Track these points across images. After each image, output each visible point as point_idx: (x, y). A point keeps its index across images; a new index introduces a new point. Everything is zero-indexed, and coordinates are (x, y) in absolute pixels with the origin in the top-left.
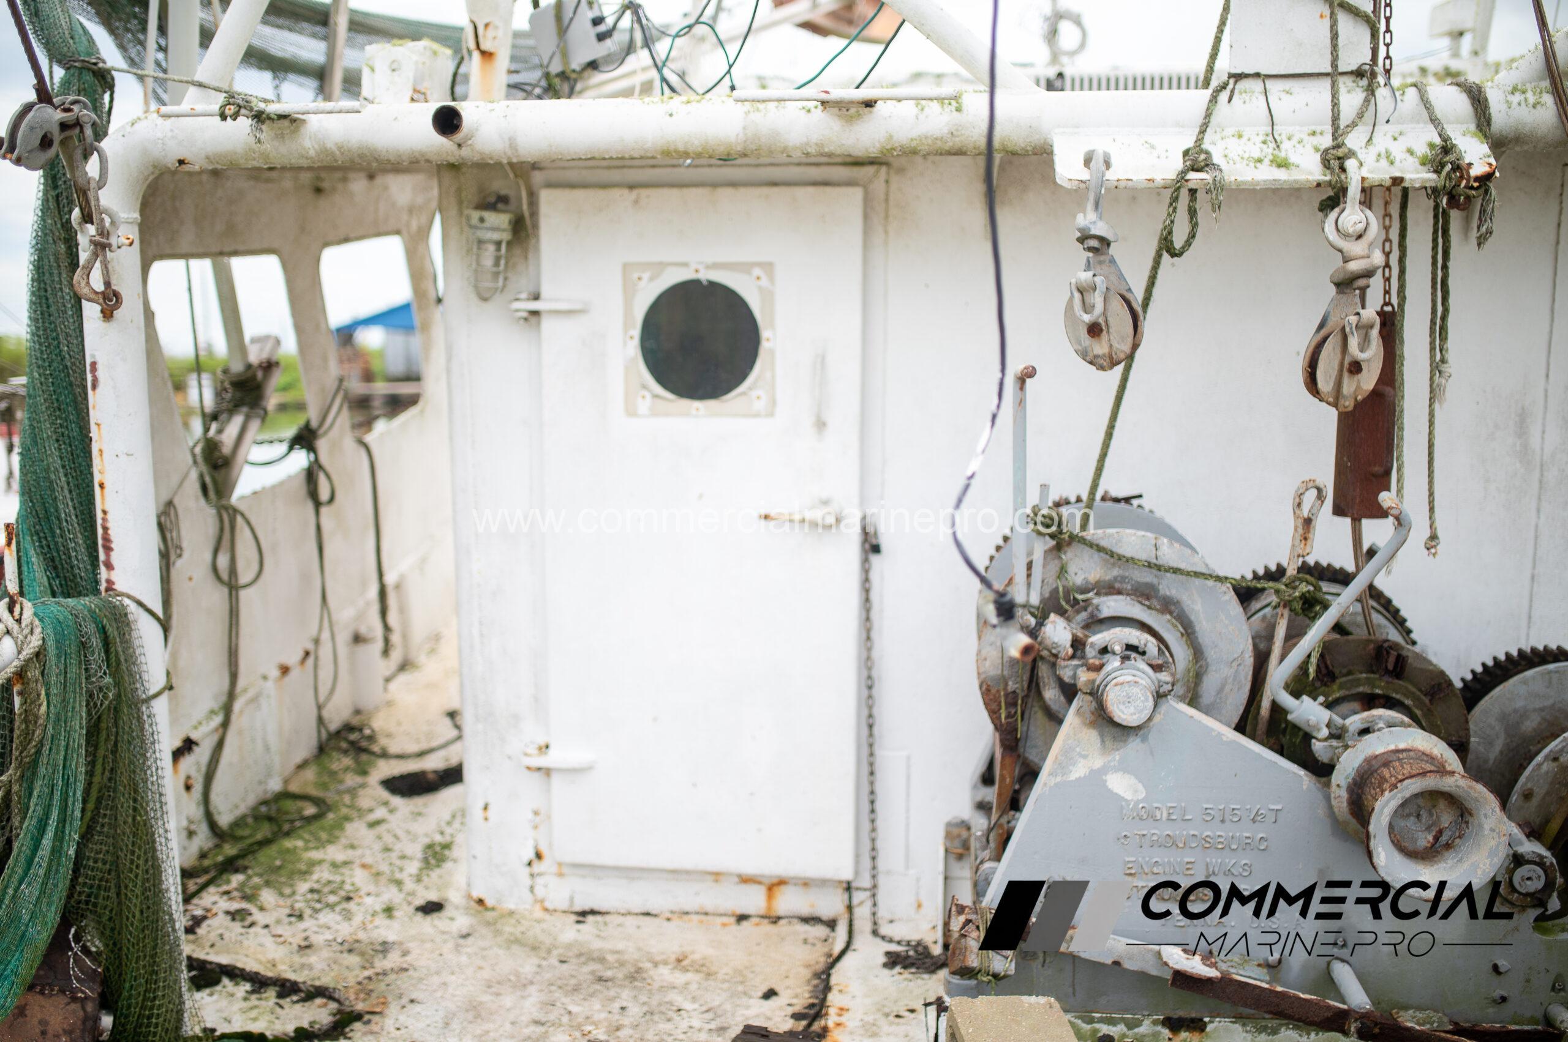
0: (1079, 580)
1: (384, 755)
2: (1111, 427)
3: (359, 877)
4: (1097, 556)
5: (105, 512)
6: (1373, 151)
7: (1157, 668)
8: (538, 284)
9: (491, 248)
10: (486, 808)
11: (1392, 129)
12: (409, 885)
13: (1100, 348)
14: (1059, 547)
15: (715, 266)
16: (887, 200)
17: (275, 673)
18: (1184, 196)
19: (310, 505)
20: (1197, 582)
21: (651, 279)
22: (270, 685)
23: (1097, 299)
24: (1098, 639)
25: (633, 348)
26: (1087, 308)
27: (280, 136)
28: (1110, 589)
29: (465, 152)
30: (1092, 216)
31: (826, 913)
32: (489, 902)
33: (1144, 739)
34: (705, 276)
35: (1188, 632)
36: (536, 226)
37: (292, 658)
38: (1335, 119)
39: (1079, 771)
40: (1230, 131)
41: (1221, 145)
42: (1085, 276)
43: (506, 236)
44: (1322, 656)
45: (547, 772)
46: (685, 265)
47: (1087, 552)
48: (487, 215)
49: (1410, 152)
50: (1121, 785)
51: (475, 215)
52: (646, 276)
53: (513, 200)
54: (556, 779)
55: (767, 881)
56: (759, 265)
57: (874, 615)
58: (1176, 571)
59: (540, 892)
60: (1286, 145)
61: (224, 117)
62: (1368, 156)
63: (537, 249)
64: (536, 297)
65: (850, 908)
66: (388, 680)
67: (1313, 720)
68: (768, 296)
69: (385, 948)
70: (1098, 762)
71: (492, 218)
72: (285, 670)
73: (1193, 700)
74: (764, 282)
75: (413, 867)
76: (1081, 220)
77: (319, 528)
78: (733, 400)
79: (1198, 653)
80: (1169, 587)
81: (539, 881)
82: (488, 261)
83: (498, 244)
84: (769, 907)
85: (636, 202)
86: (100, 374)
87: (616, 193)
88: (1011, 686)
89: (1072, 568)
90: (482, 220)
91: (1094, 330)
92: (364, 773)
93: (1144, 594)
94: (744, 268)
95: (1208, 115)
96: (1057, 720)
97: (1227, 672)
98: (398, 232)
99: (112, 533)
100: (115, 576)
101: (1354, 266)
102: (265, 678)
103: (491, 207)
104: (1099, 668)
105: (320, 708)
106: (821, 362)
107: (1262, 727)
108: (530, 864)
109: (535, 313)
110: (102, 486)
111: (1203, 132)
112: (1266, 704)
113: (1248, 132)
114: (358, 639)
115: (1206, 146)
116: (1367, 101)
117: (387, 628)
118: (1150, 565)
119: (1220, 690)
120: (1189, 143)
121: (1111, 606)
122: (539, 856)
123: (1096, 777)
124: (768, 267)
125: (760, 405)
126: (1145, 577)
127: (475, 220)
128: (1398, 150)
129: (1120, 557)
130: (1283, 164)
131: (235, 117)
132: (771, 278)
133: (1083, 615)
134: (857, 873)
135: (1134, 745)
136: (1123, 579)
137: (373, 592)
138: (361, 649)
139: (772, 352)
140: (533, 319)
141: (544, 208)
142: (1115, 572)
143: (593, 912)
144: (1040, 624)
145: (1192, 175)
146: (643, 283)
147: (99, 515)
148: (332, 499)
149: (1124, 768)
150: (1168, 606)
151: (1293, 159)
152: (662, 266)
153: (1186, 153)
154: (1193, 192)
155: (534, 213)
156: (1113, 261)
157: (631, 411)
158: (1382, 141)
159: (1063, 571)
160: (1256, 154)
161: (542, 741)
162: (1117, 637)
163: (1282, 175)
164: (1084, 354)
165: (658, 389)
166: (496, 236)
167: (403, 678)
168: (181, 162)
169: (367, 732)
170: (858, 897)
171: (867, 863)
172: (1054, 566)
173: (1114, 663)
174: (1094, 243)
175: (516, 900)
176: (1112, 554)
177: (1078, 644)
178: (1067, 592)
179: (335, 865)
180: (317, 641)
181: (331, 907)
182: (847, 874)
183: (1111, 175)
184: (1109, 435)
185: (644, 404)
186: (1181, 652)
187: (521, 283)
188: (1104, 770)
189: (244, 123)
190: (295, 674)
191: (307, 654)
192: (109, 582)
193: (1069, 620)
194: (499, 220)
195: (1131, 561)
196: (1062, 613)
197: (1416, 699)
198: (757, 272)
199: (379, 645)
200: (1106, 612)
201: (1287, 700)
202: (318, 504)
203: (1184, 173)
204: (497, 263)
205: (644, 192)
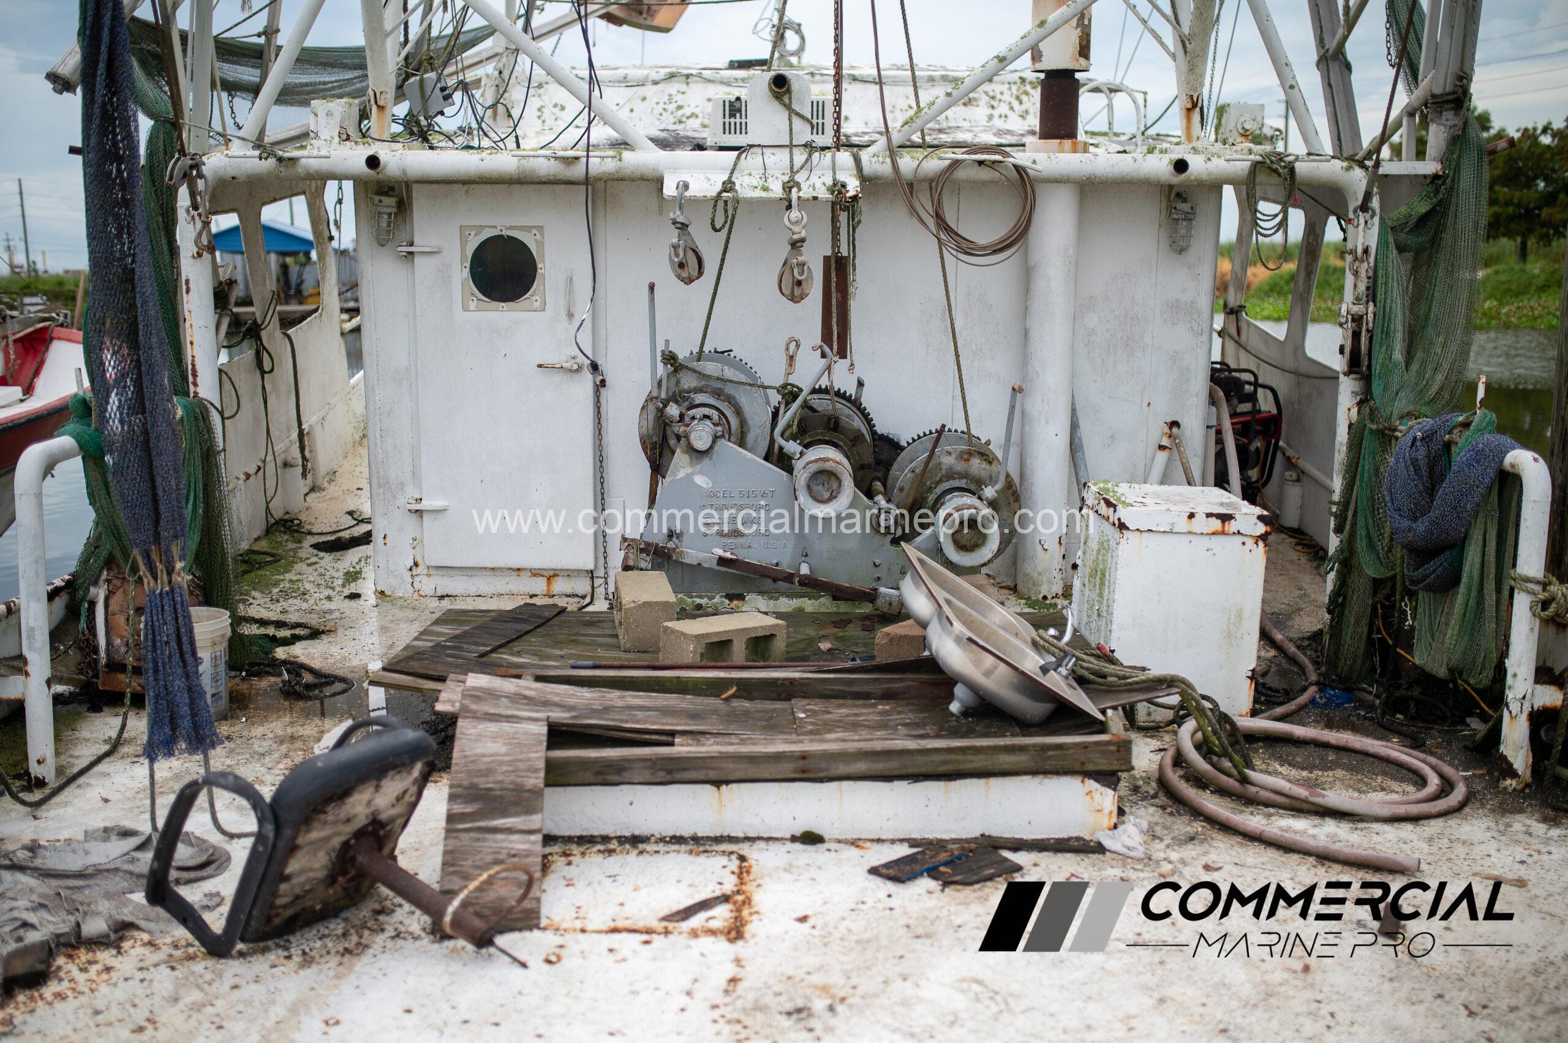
0: (686, 387)
1: (310, 533)
2: (710, 314)
3: (308, 586)
4: (694, 375)
5: (193, 357)
6: (808, 183)
7: (715, 425)
8: (413, 237)
9: (386, 217)
10: (385, 538)
11: (819, 173)
12: (338, 589)
13: (685, 274)
14: (676, 371)
15: (511, 228)
16: (605, 192)
17: (243, 477)
18: (721, 204)
19: (258, 372)
20: (742, 387)
21: (476, 235)
22: (241, 482)
23: (681, 252)
24: (691, 413)
25: (466, 273)
26: (677, 256)
27: (287, 167)
28: (699, 390)
29: (380, 176)
30: (678, 213)
31: (580, 592)
32: (388, 593)
33: (711, 459)
34: (506, 233)
35: (738, 412)
36: (410, 204)
37: (252, 470)
38: (792, 168)
39: (681, 474)
40: (746, 172)
41: (741, 179)
42: (675, 240)
43: (394, 210)
44: (800, 421)
45: (419, 513)
46: (495, 227)
47: (690, 373)
48: (383, 198)
49: (824, 184)
50: (701, 480)
51: (377, 198)
52: (473, 233)
53: (397, 190)
54: (426, 517)
55: (546, 574)
56: (535, 227)
57: (603, 421)
58: (731, 381)
59: (417, 585)
60: (770, 180)
61: (260, 159)
62: (804, 186)
63: (412, 218)
64: (411, 244)
65: (593, 588)
66: (306, 495)
67: (792, 450)
68: (540, 245)
69: (331, 612)
70: (690, 471)
71: (386, 200)
72: (248, 476)
73: (742, 443)
74: (538, 237)
75: (340, 582)
76: (672, 215)
77: (264, 388)
78: (522, 303)
79: (743, 423)
80: (729, 390)
81: (417, 579)
82: (384, 224)
83: (390, 214)
84: (548, 590)
85: (467, 192)
86: (191, 285)
87: (455, 186)
88: (654, 439)
89: (683, 381)
90: (380, 201)
91: (681, 265)
92: (300, 542)
93: (718, 394)
94: (528, 229)
95: (735, 165)
96: (673, 453)
97: (758, 431)
98: (304, 193)
99: (198, 367)
100: (199, 390)
101: (795, 237)
102: (238, 479)
103: (386, 194)
104: (688, 425)
105: (268, 503)
106: (570, 280)
107: (775, 458)
108: (411, 569)
109: (411, 253)
110: (192, 343)
111: (732, 173)
112: (776, 446)
113: (754, 173)
114: (286, 465)
115: (734, 179)
116: (807, 160)
117: (304, 458)
118: (718, 379)
119: (756, 441)
120: (725, 178)
121: (700, 398)
122: (416, 564)
123: (689, 477)
124: (540, 228)
125: (536, 305)
126: (718, 385)
127: (376, 202)
128: (819, 184)
129: (704, 375)
130: (765, 189)
131: (266, 159)
132: (543, 236)
133: (686, 403)
134: (596, 566)
135: (706, 462)
136: (707, 386)
137: (295, 435)
138: (289, 470)
139: (543, 275)
140: (410, 257)
141: (415, 194)
142: (703, 383)
143: (448, 596)
144: (665, 406)
145: (724, 194)
146: (471, 237)
147: (190, 359)
148: (272, 371)
149: (702, 473)
150: (730, 400)
151: (771, 187)
152: (482, 227)
153: (724, 183)
154: (726, 202)
155: (410, 197)
156: (689, 234)
157: (466, 309)
158: (814, 179)
159: (678, 382)
160: (755, 184)
161: (418, 497)
162: (698, 412)
163: (764, 194)
164: (678, 277)
165: (481, 297)
166: (388, 210)
167: (313, 495)
168: (233, 178)
169: (296, 522)
170: (597, 582)
171: (602, 560)
172: (673, 381)
173: (696, 422)
174: (679, 225)
175: (404, 590)
176: (700, 373)
177: (682, 416)
178: (680, 392)
179: (291, 581)
180: (264, 461)
181: (296, 597)
182: (590, 566)
183: (687, 194)
184: (709, 318)
185: (473, 305)
186: (734, 421)
187: (404, 236)
188: (693, 474)
189: (271, 162)
190: (252, 478)
191: (259, 468)
192: (196, 393)
193: (679, 405)
194: (390, 202)
195: (709, 377)
196: (676, 402)
197: (844, 442)
198: (534, 231)
199: (300, 469)
200: (697, 402)
201: (783, 442)
202: (263, 373)
203: (720, 193)
204: (389, 225)
205: (471, 187)
